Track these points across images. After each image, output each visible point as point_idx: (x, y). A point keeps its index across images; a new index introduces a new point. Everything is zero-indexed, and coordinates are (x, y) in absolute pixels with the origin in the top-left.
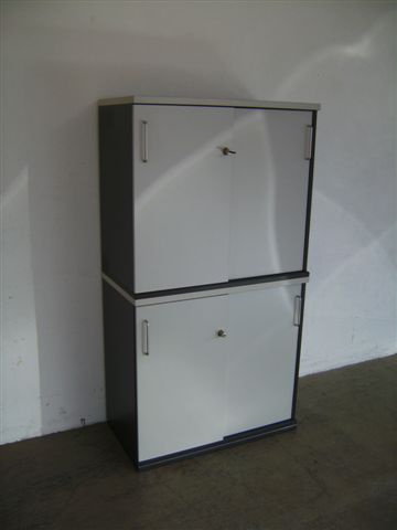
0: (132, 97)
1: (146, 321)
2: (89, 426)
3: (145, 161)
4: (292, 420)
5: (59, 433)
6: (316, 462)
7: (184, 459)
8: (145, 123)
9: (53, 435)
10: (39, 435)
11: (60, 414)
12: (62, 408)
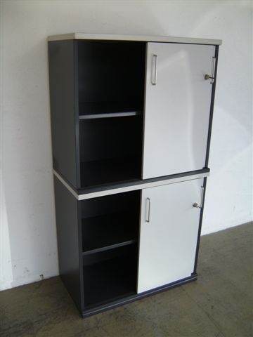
0: (74, 34)
2: (46, 280)
3: (154, 84)
4: (194, 274)
5: (25, 285)
9: (19, 287)
10: (10, 287)
11: (25, 272)
12: (26, 268)
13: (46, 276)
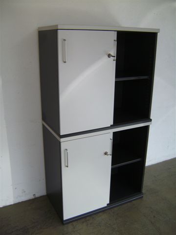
0: (57, 26)
1: (66, 150)
2: (37, 198)
3: (65, 62)
4: (141, 193)
5: (22, 202)
6: (154, 217)
7: (87, 216)
8: (65, 40)
10: (12, 203)
11: (22, 193)
12: (23, 190)
13: (38, 195)
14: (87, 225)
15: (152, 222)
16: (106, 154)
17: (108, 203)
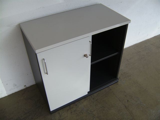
1: (44, 59)
14: (71, 113)
15: (126, 107)
16: (85, 56)
17: (89, 91)
